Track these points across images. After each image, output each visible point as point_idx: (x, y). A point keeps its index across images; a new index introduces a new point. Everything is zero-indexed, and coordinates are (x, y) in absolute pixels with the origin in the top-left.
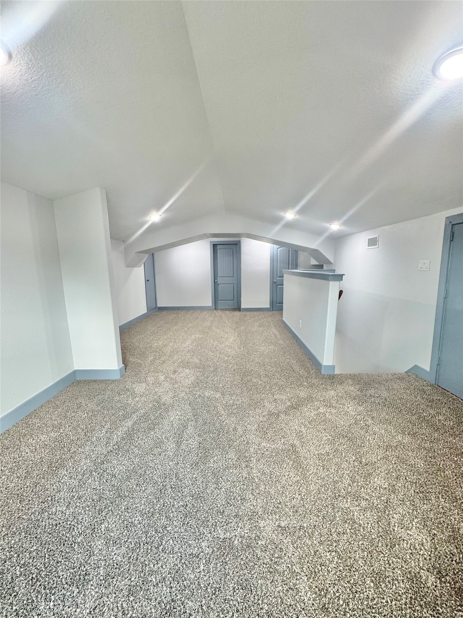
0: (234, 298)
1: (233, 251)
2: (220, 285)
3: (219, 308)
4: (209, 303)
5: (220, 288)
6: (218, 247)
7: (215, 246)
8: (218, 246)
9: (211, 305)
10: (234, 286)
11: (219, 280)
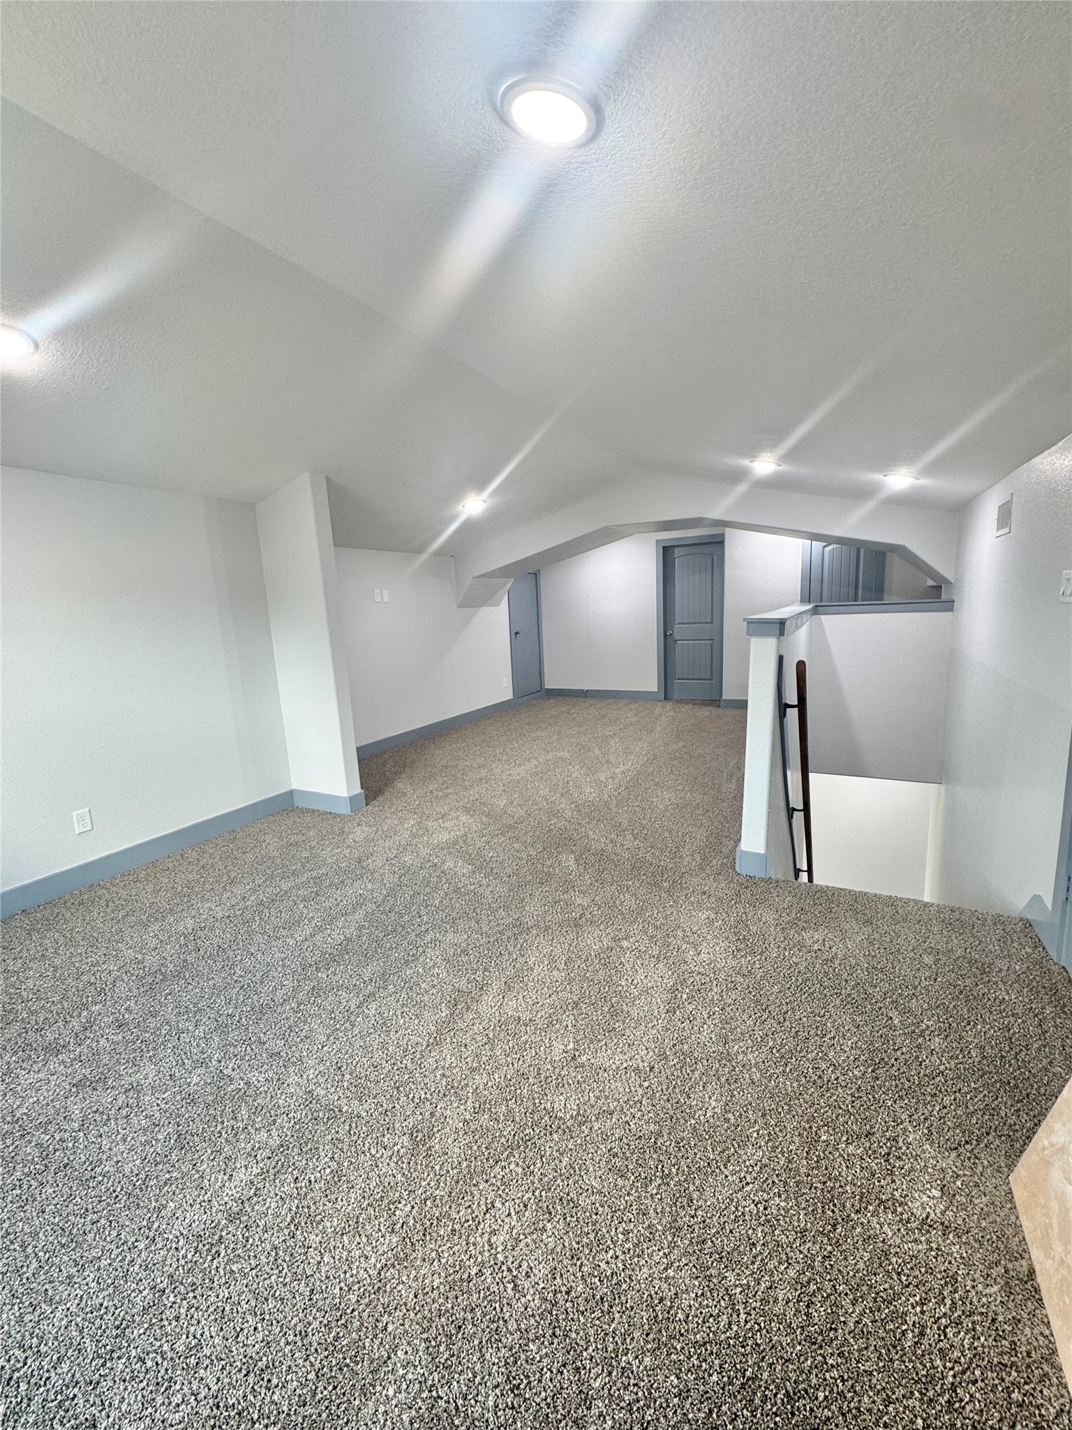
0: (712, 676)
1: (713, 559)
2: (679, 642)
3: (676, 696)
4: (651, 683)
5: (680, 648)
6: (677, 552)
7: (667, 553)
8: (676, 549)
9: (656, 690)
10: (712, 646)
11: (678, 631)
